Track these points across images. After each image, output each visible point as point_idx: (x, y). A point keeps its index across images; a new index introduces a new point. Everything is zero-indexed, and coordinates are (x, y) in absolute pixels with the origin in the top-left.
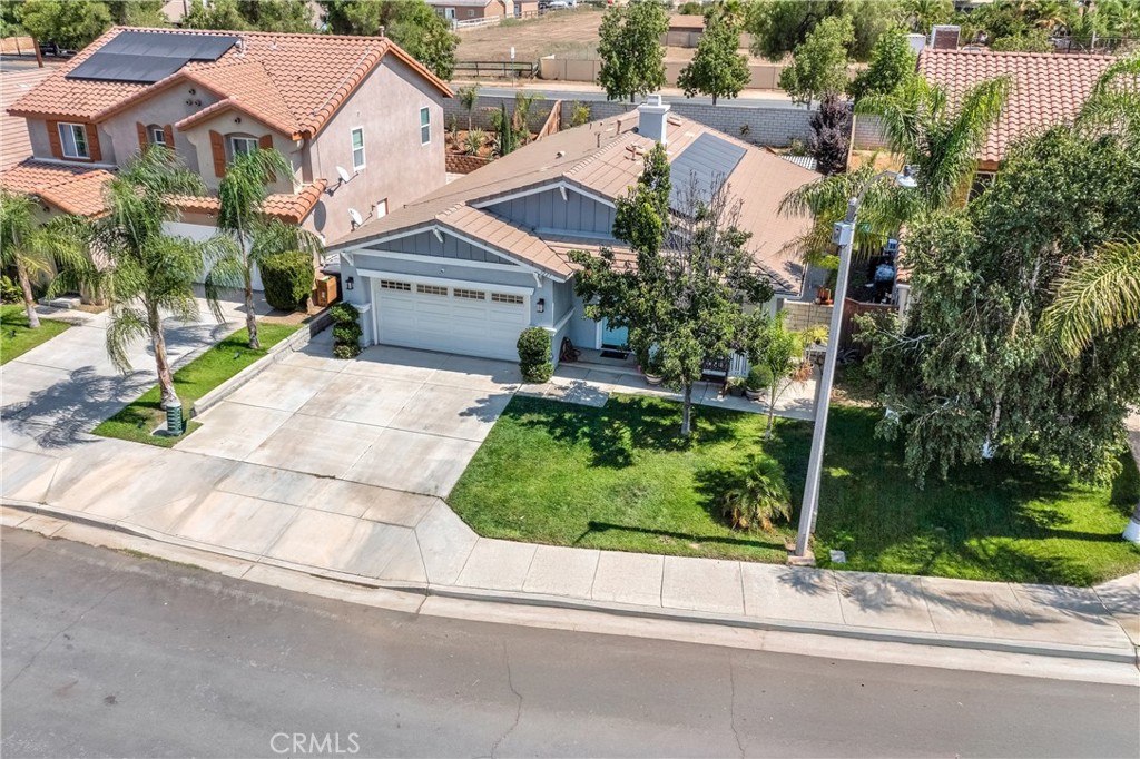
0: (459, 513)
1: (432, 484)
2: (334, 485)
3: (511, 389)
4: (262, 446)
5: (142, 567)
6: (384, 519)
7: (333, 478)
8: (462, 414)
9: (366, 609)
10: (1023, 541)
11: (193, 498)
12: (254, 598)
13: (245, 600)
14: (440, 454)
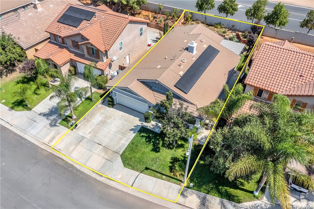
0: (122, 160)
1: (119, 150)
2: (101, 147)
3: (142, 124)
4: (89, 133)
5: (64, 163)
6: (108, 159)
7: (101, 145)
8: (130, 130)
9: (99, 182)
10: (232, 190)
11: (74, 146)
12: (81, 175)
13: (79, 176)
14: (122, 142)
